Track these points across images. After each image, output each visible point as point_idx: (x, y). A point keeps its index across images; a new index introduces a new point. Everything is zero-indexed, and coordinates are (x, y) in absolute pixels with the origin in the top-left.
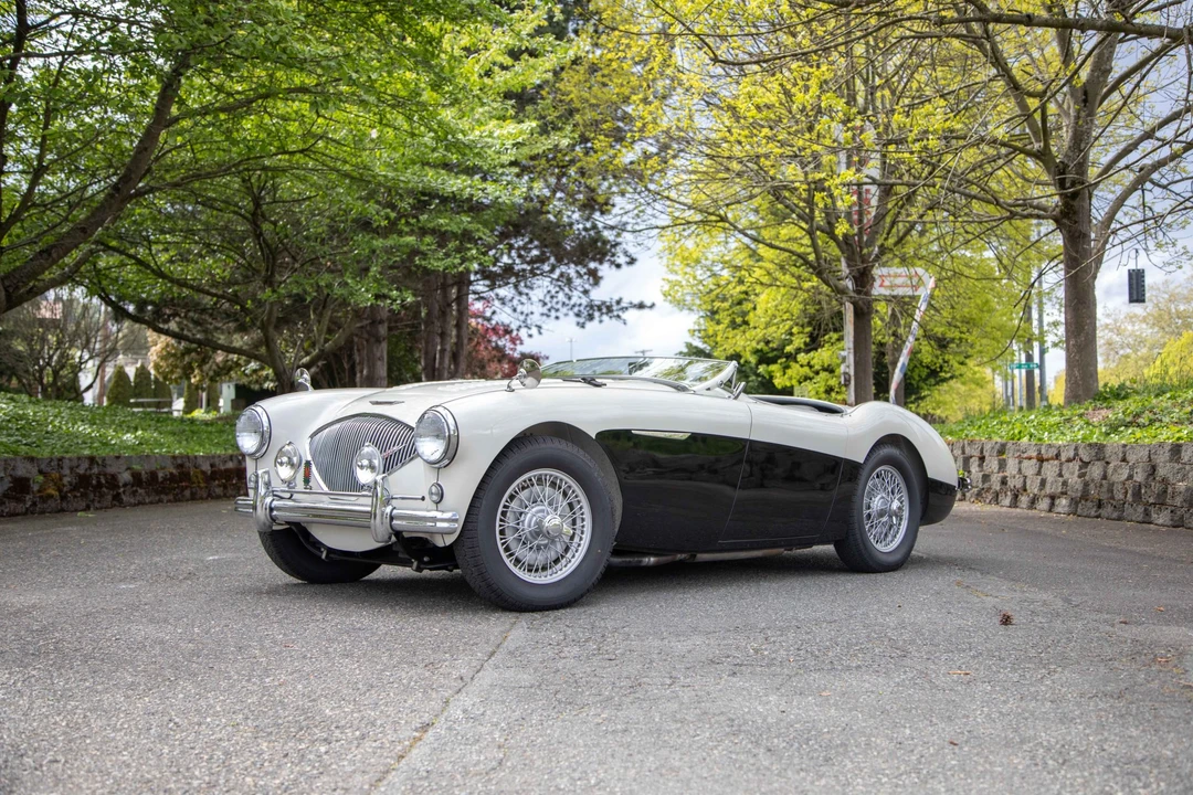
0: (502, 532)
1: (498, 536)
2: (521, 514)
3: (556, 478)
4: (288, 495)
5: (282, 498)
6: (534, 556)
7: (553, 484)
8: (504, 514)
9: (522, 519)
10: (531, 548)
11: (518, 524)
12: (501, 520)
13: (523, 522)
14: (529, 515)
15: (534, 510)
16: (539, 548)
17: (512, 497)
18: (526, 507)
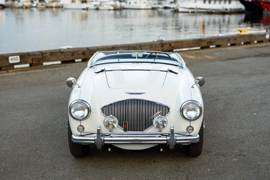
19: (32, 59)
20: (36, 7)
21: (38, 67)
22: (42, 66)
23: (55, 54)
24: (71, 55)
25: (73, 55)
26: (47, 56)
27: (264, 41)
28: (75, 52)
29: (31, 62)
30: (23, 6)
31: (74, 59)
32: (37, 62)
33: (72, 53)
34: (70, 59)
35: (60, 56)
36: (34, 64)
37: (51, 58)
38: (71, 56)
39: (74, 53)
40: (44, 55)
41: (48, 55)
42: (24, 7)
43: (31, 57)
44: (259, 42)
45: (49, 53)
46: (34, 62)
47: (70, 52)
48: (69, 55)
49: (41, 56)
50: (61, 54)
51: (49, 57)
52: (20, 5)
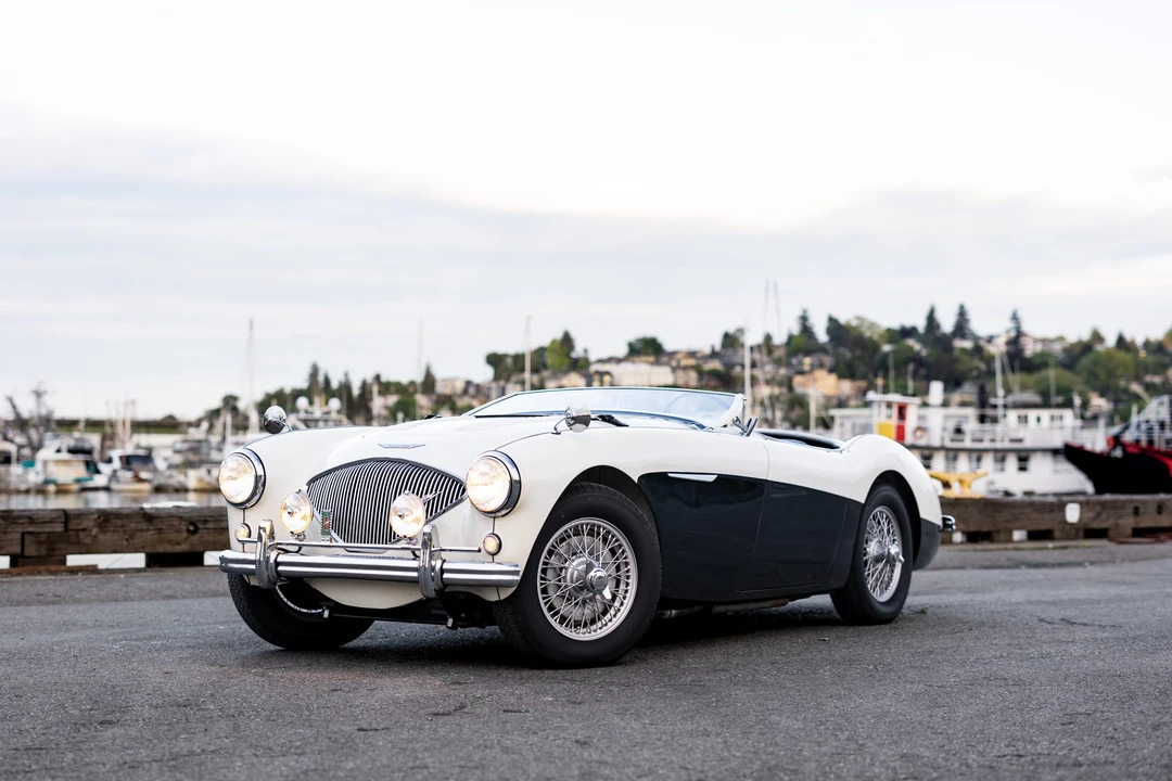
0: (544, 591)
1: (540, 596)
2: (561, 569)
3: (594, 525)
4: (297, 548)
5: (287, 552)
6: (580, 611)
7: (591, 533)
8: (544, 571)
9: (563, 574)
10: (577, 604)
11: (560, 581)
12: (542, 579)
13: (565, 577)
14: (570, 570)
15: (575, 563)
16: (584, 602)
17: (550, 553)
18: (566, 561)
19: (23, 534)
20: (107, 489)
21: (42, 568)
22: (63, 568)
23: (119, 522)
24: (188, 531)
25: (196, 531)
26: (84, 530)
27: (1057, 534)
28: (205, 522)
29: (17, 549)
30: (47, 482)
31: (199, 549)
32: (43, 551)
33: (192, 523)
34: (183, 548)
35: (142, 530)
36: (31, 557)
37: (102, 537)
38: (185, 534)
39: (200, 526)
40: (73, 525)
41: (88, 523)
42: (52, 488)
43: (20, 529)
44: (1034, 536)
45: (96, 516)
46: (31, 550)
47: (181, 518)
48: (178, 531)
49: (59, 528)
50: (144, 525)
51: (95, 531)
52: (34, 477)
